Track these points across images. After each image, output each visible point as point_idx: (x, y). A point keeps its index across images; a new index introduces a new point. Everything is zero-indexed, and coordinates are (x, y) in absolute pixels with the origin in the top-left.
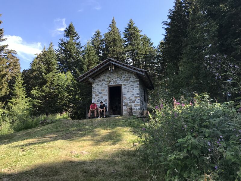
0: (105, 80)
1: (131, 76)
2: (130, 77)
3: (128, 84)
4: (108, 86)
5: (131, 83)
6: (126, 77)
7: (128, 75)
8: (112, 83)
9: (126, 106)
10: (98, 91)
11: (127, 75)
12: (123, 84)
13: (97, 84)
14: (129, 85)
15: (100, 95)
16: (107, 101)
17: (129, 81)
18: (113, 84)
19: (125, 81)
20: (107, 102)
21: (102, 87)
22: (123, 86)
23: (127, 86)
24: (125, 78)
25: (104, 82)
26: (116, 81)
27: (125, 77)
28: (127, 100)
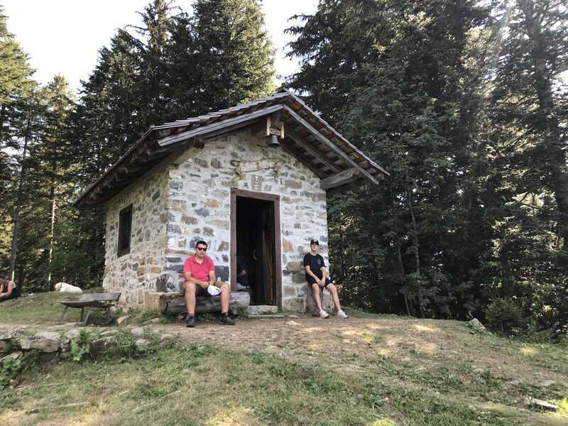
0: (223, 165)
1: (306, 177)
2: (303, 178)
3: (297, 200)
4: (233, 192)
5: (304, 198)
6: (292, 176)
7: (296, 170)
8: (247, 185)
9: (291, 274)
10: (194, 205)
11: (292, 166)
12: (281, 195)
13: (192, 175)
14: (300, 204)
15: (202, 223)
16: (227, 249)
17: (299, 191)
18: (250, 189)
19: (290, 190)
20: (228, 253)
21: (210, 190)
22: (282, 203)
23: (295, 205)
24: (289, 178)
25: (217, 171)
26: (261, 179)
27: (286, 174)
28: (295, 254)
